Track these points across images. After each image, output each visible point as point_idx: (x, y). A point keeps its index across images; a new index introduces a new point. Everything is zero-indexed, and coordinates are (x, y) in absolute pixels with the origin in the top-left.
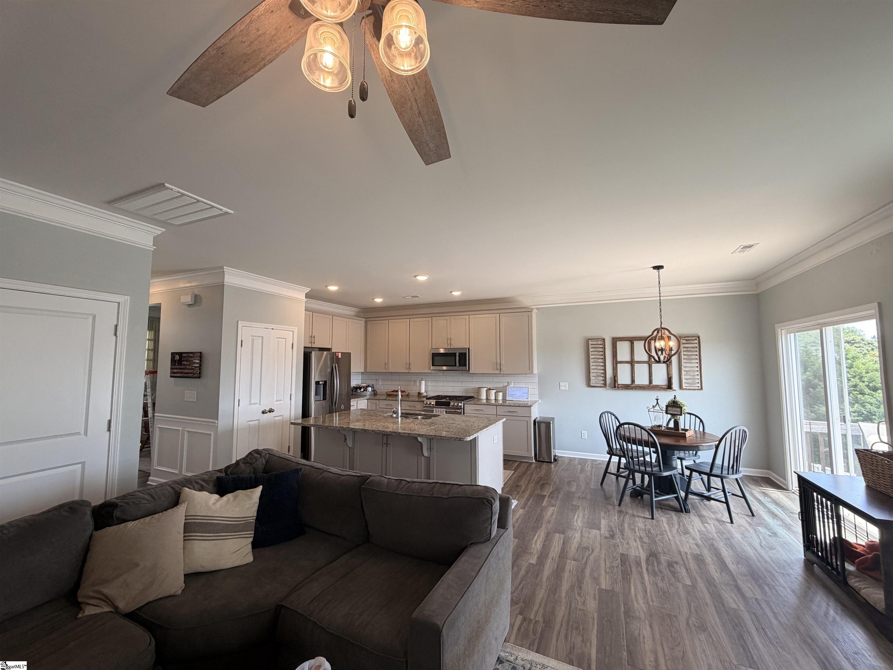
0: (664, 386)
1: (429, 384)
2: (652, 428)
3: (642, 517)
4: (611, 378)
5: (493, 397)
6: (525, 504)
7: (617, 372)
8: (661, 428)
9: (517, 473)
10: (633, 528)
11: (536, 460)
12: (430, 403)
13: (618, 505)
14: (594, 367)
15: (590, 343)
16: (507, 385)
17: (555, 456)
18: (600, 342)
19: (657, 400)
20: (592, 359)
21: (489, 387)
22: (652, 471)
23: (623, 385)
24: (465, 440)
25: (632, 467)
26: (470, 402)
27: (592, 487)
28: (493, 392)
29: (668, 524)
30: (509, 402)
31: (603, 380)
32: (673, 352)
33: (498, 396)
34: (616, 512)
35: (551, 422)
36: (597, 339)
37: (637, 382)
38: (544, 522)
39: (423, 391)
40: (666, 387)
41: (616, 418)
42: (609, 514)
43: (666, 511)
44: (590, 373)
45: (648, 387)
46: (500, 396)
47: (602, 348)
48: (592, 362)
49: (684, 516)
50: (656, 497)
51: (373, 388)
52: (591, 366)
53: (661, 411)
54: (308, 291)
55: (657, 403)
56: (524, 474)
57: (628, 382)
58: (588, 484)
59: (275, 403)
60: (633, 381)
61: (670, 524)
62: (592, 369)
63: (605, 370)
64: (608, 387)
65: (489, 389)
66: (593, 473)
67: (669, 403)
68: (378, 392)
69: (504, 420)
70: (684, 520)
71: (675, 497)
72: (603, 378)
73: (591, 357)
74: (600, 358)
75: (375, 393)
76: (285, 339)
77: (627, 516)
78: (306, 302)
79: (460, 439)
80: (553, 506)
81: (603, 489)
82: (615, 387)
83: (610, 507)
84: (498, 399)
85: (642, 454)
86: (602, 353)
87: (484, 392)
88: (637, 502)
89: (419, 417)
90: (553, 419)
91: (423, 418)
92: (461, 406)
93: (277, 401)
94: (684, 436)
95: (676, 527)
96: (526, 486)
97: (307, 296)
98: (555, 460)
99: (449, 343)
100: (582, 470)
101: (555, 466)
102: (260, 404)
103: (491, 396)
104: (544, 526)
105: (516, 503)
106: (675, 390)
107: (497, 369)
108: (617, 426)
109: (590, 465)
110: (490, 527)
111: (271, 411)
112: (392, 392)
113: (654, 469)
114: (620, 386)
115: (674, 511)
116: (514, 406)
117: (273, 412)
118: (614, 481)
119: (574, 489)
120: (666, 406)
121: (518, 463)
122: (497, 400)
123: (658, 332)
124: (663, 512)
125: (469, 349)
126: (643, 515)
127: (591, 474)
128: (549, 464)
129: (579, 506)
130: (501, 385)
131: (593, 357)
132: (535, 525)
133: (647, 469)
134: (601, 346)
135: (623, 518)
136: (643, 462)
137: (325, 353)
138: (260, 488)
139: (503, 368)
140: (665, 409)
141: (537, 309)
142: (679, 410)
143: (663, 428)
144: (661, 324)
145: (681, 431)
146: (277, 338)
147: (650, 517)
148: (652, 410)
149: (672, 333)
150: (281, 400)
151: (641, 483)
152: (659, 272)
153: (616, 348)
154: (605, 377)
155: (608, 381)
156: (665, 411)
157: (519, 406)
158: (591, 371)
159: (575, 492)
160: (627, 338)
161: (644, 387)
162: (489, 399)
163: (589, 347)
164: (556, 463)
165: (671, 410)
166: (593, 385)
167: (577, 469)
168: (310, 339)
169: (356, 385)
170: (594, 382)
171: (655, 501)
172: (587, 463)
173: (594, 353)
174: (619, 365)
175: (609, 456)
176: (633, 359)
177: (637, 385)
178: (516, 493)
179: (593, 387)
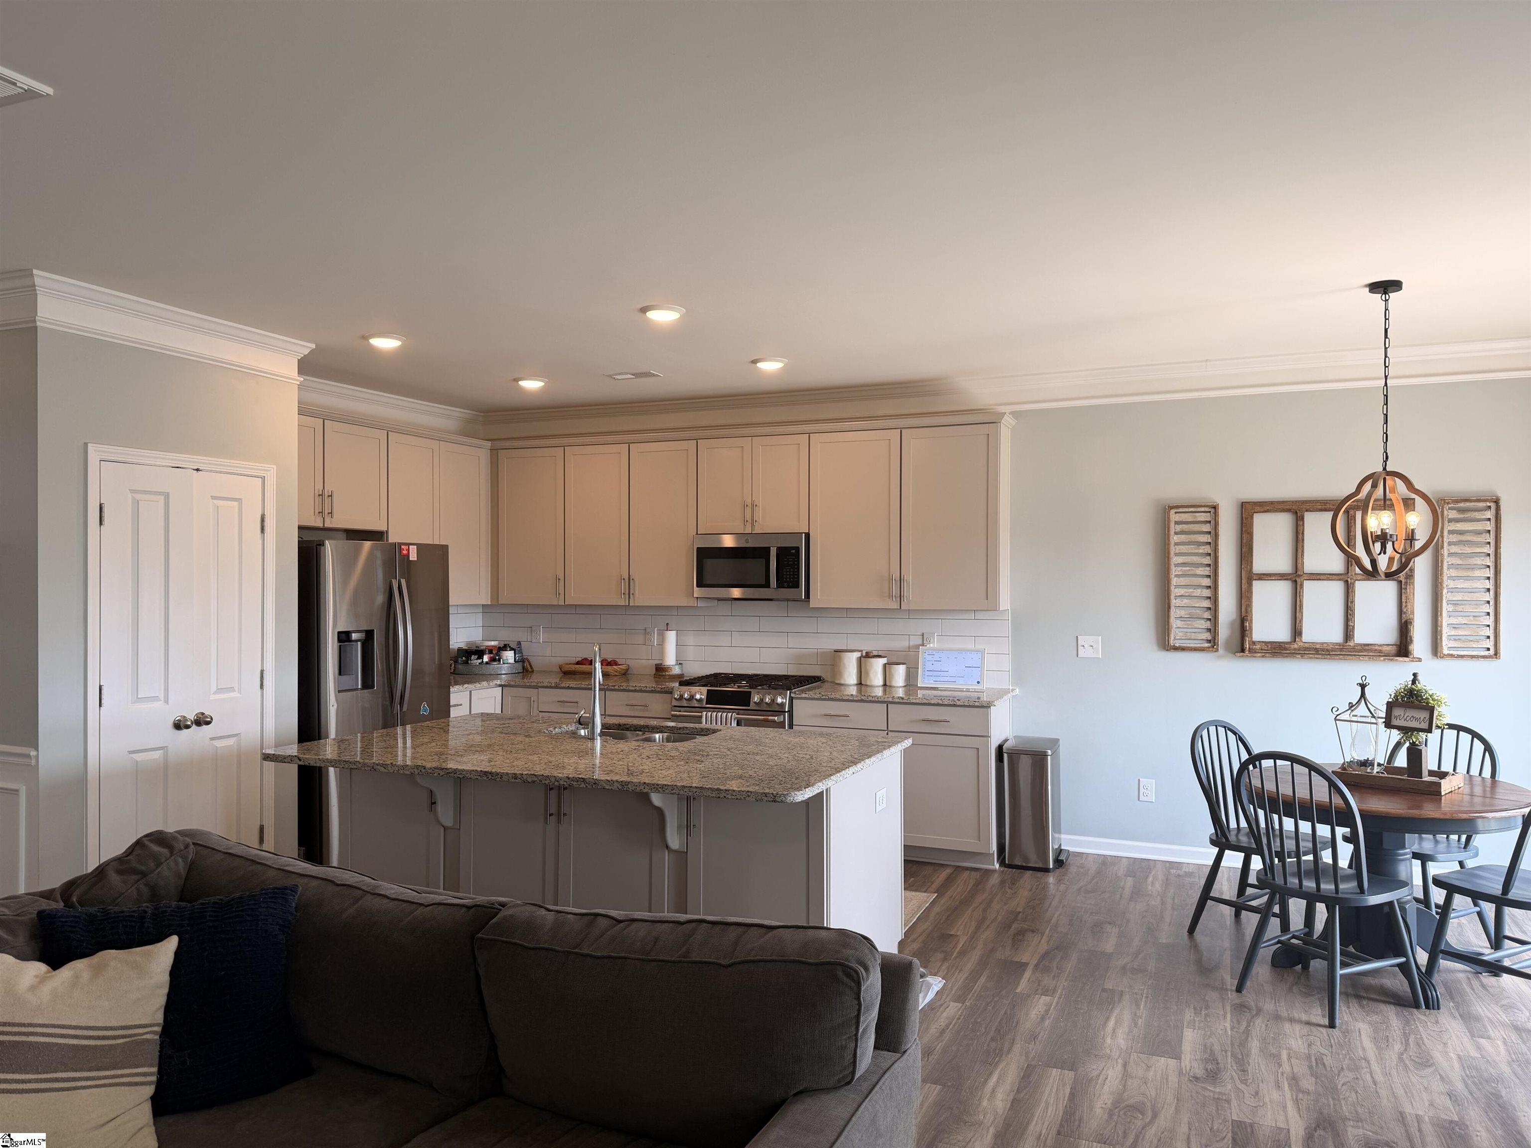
0: (1386, 649)
1: (689, 640)
2: (1343, 767)
3: (1300, 1022)
4: (1232, 623)
5: (877, 679)
6: (967, 988)
7: (1249, 606)
8: (1369, 770)
9: (943, 899)
10: (1274, 1051)
11: (1002, 862)
12: (692, 697)
13: (1234, 988)
14: (1182, 591)
15: (1174, 517)
16: (921, 642)
17: (1060, 851)
18: (1202, 517)
19: (1363, 686)
20: (1177, 565)
21: (868, 646)
22: (1337, 892)
23: (1266, 643)
24: (790, 799)
25: (1279, 880)
26: (811, 694)
27: (1163, 940)
28: (878, 665)
29: (1375, 1040)
30: (926, 692)
31: (1209, 630)
32: (1418, 545)
33: (892, 676)
34: (1228, 1008)
35: (1049, 752)
36: (1194, 507)
37: (1311, 634)
38: (1018, 1038)
39: (670, 659)
40: (1393, 649)
41: (1241, 739)
42: (1206, 1015)
43: (1373, 1005)
44: (1169, 607)
45: (1341, 650)
46: (899, 674)
47: (1209, 533)
48: (1176, 576)
49: (1423, 1018)
50: (1344, 965)
51: (520, 651)
52: (1172, 588)
53: (1373, 720)
54: (306, 352)
55: (1363, 695)
56: (966, 902)
57: (1281, 633)
58: (1151, 931)
59: (213, 697)
60: (1296, 632)
61: (1381, 1041)
62: (1176, 597)
63: (1214, 599)
64: (1221, 651)
65: (868, 655)
66: (1169, 901)
67: (1396, 696)
68: (536, 662)
69: (908, 743)
70: (1421, 1029)
71: (1403, 964)
72: (1208, 624)
73: (1175, 560)
74: (1202, 565)
75: (525, 668)
76: (239, 500)
77: (1259, 1021)
78: (301, 387)
79: (775, 799)
80: (1046, 992)
81: (1194, 946)
82: (1243, 650)
83: (1213, 995)
84: (894, 684)
85: (1310, 845)
86: (1207, 549)
87: (850, 663)
88: (1291, 979)
89: (657, 736)
90: (1055, 743)
91: (668, 740)
92: (783, 705)
93: (220, 690)
94: (1433, 792)
95: (1398, 1047)
96: (972, 937)
97: (305, 366)
98: (1059, 863)
99: (749, 517)
100: (1137, 893)
101: (1059, 881)
102: (167, 702)
103: (872, 675)
104: (1017, 1048)
105: (941, 985)
106: (1420, 660)
107: (890, 596)
108: (1243, 761)
109: (1161, 877)
110: (853, 1045)
111: (201, 721)
112: (578, 663)
113: (1342, 886)
114: (1258, 646)
115: (1395, 1004)
116: (938, 705)
117: (208, 723)
118: (1228, 923)
119: (1109, 945)
120: (1388, 703)
121: (948, 871)
122: (890, 686)
123: (1374, 486)
124: (1362, 1006)
125: (808, 536)
126: (1304, 1017)
127: (1163, 903)
128: (1039, 874)
129: (1121, 994)
130: (901, 644)
131: (1180, 560)
132: (993, 1045)
133: (1323, 886)
134: (1206, 528)
135: (1248, 1026)
136: (1312, 866)
137: (367, 545)
138: (173, 942)
139: (910, 592)
140: (1384, 715)
142: (1424, 715)
143: (1376, 769)
144: (1385, 462)
145: (1426, 778)
146: (213, 498)
147: (1326, 1021)
148: (1346, 716)
149: (1417, 487)
150: (232, 689)
151: (1305, 926)
152: (1386, 300)
153: (1251, 535)
154: (1214, 620)
155: (1224, 632)
156: (1384, 720)
157: (954, 705)
158: (1174, 602)
159: (1112, 953)
160: (1283, 502)
161: (1328, 650)
162: (866, 685)
163: (1169, 531)
164: (1060, 870)
165: (1403, 717)
166: (1177, 645)
167: (1123, 888)
168: (318, 500)
169: (468, 643)
170: (1180, 635)
171: (1341, 975)
172: (1153, 873)
173: (1183, 549)
174: (1257, 585)
175: (1215, 850)
176: (1299, 565)
177: (1306, 645)
178: (940, 956)
179: (1176, 649)
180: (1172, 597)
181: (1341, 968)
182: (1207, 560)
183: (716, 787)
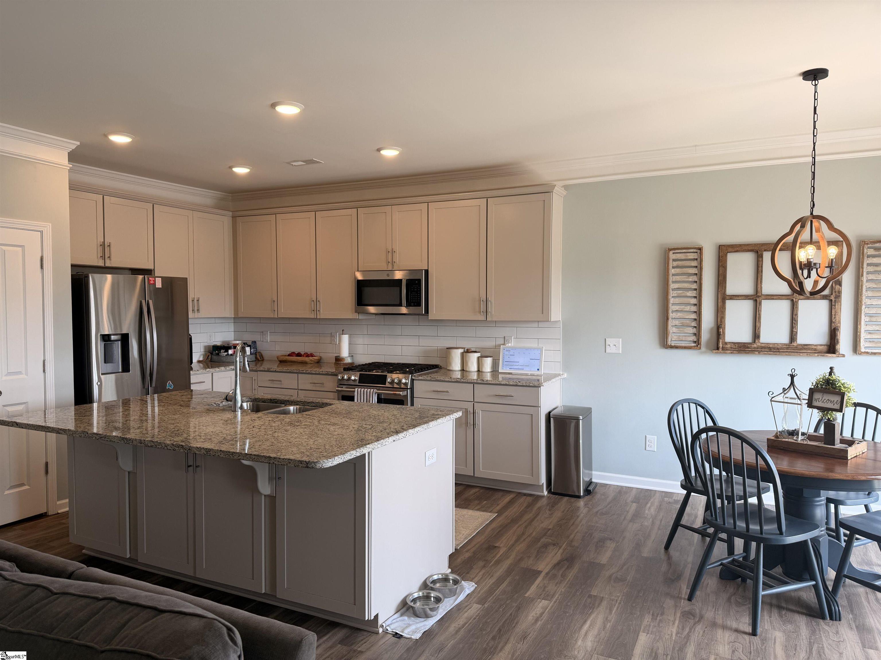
0: (819, 348)
1: (360, 340)
2: (776, 436)
3: (730, 629)
4: (711, 330)
5: (473, 366)
6: (491, 591)
7: (723, 318)
8: (795, 438)
9: (500, 519)
10: (705, 655)
11: (549, 491)
13: (687, 597)
14: (676, 308)
15: (672, 256)
16: (503, 343)
17: (590, 483)
18: (692, 256)
19: (792, 376)
20: (673, 290)
21: (468, 345)
22: (761, 533)
23: (734, 343)
24: (319, 466)
25: (720, 521)
26: (425, 377)
27: (645, 555)
28: (474, 358)
29: (786, 648)
30: (503, 376)
31: (695, 334)
33: (483, 365)
34: (678, 615)
35: (581, 417)
36: (686, 249)
37: (765, 338)
39: (345, 353)
40: (825, 348)
41: (707, 412)
42: (660, 621)
43: (789, 615)
44: (668, 319)
45: (787, 348)
46: (488, 363)
47: (696, 267)
48: (673, 297)
49: (826, 627)
50: (767, 586)
51: (255, 348)
52: (670, 305)
53: (799, 402)
54: (74, 147)
55: (792, 383)
56: (514, 521)
57: (746, 337)
58: (638, 546)
59: (4, 379)
60: (756, 336)
61: (791, 649)
62: (673, 312)
63: (699, 313)
64: (703, 349)
65: (468, 351)
66: (658, 523)
67: (817, 384)
68: (266, 354)
70: (823, 639)
71: (813, 586)
72: (694, 331)
73: (672, 286)
74: (691, 289)
75: (257, 358)
76: (21, 247)
77: (699, 628)
78: (70, 171)
79: (308, 465)
80: (547, 597)
81: (669, 558)
82: (718, 349)
83: (669, 603)
84: (484, 370)
85: (755, 490)
86: (695, 278)
87: (457, 356)
88: (731, 590)
90: (588, 412)
92: (406, 384)
93: (10, 374)
94: (842, 456)
95: (803, 655)
96: (510, 549)
97: (73, 157)
98: (588, 492)
99: (390, 260)
100: (637, 515)
101: (586, 505)
103: (470, 364)
105: (472, 589)
106: (841, 356)
107: (480, 312)
109: (656, 503)
112: (289, 355)
113: (765, 528)
114: (729, 346)
115: (805, 614)
116: (506, 385)
118: (696, 541)
119: (604, 559)
120: (810, 389)
121: (512, 496)
122: (482, 372)
123: (803, 226)
124: (781, 616)
125: (427, 272)
127: (653, 523)
128: (573, 499)
129: (602, 599)
130: (490, 343)
131: (676, 286)
133: (751, 527)
134: (694, 263)
135: (690, 632)
137: (140, 277)
139: (493, 310)
140: (807, 397)
141: (566, 187)
142: (837, 398)
143: (800, 437)
144: (812, 208)
145: (838, 445)
147: (749, 629)
148: (780, 398)
149: (835, 227)
150: (19, 373)
151: (744, 551)
152: (816, 85)
153: (725, 268)
154: (699, 327)
155: (705, 336)
156: (807, 401)
157: (516, 385)
158: (671, 315)
159: (605, 564)
160: (748, 245)
161: (778, 349)
162: (467, 371)
163: (668, 266)
164: (587, 498)
165: (821, 400)
166: (673, 345)
167: (628, 512)
168: (100, 249)
169: (223, 342)
170: (675, 338)
171: (763, 596)
172: (652, 500)
173: (678, 278)
174: (729, 304)
175: (685, 492)
176: (759, 289)
177: (763, 345)
178: (481, 563)
179: (672, 347)
180: (670, 311)
181: (764, 590)
182: (694, 286)
183: (268, 455)
